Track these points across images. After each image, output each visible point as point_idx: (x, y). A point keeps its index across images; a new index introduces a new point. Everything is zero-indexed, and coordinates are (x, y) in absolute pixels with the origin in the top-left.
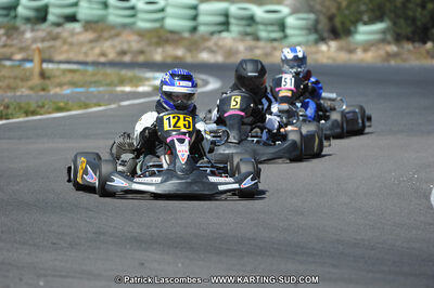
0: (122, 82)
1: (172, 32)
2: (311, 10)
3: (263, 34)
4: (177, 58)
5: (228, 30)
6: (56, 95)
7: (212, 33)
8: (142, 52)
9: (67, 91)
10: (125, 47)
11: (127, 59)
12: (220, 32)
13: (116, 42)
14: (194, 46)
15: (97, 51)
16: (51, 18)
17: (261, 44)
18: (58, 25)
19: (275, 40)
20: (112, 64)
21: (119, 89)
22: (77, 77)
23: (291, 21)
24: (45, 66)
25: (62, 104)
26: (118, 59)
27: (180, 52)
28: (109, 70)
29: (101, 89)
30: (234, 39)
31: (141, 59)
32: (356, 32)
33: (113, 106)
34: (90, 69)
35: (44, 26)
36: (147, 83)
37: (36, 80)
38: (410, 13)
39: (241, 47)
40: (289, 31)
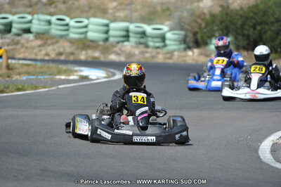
0: (59, 73)
1: (92, 41)
2: (182, 28)
3: (151, 44)
4: (95, 58)
5: (128, 41)
6: (17, 80)
7: (118, 42)
8: (72, 54)
9: (24, 78)
10: (62, 50)
11: (63, 58)
12: (123, 42)
13: (56, 46)
14: (106, 50)
15: (43, 52)
16: (14, 30)
17: (150, 50)
18: (19, 35)
19: (158, 47)
20: (53, 61)
21: (58, 77)
22: (31, 69)
23: (169, 35)
24: (10, 61)
25: (20, 87)
26: (57, 58)
27: (97, 54)
28: (51, 65)
29: (46, 77)
30: (132, 46)
31: (72, 58)
32: (211, 43)
33: (54, 88)
34: (39, 64)
35: (9, 35)
36: (75, 74)
37: (4, 71)
38: (246, 32)
39: (137, 52)
40: (167, 42)
